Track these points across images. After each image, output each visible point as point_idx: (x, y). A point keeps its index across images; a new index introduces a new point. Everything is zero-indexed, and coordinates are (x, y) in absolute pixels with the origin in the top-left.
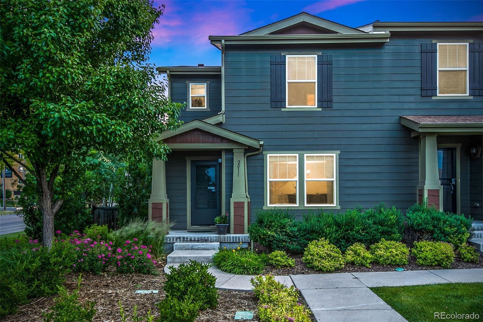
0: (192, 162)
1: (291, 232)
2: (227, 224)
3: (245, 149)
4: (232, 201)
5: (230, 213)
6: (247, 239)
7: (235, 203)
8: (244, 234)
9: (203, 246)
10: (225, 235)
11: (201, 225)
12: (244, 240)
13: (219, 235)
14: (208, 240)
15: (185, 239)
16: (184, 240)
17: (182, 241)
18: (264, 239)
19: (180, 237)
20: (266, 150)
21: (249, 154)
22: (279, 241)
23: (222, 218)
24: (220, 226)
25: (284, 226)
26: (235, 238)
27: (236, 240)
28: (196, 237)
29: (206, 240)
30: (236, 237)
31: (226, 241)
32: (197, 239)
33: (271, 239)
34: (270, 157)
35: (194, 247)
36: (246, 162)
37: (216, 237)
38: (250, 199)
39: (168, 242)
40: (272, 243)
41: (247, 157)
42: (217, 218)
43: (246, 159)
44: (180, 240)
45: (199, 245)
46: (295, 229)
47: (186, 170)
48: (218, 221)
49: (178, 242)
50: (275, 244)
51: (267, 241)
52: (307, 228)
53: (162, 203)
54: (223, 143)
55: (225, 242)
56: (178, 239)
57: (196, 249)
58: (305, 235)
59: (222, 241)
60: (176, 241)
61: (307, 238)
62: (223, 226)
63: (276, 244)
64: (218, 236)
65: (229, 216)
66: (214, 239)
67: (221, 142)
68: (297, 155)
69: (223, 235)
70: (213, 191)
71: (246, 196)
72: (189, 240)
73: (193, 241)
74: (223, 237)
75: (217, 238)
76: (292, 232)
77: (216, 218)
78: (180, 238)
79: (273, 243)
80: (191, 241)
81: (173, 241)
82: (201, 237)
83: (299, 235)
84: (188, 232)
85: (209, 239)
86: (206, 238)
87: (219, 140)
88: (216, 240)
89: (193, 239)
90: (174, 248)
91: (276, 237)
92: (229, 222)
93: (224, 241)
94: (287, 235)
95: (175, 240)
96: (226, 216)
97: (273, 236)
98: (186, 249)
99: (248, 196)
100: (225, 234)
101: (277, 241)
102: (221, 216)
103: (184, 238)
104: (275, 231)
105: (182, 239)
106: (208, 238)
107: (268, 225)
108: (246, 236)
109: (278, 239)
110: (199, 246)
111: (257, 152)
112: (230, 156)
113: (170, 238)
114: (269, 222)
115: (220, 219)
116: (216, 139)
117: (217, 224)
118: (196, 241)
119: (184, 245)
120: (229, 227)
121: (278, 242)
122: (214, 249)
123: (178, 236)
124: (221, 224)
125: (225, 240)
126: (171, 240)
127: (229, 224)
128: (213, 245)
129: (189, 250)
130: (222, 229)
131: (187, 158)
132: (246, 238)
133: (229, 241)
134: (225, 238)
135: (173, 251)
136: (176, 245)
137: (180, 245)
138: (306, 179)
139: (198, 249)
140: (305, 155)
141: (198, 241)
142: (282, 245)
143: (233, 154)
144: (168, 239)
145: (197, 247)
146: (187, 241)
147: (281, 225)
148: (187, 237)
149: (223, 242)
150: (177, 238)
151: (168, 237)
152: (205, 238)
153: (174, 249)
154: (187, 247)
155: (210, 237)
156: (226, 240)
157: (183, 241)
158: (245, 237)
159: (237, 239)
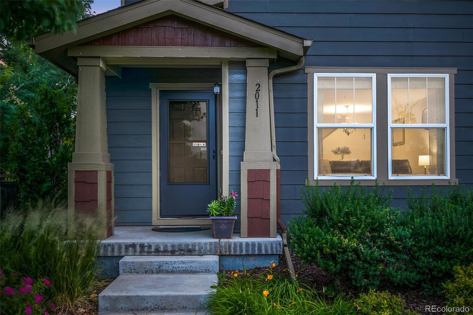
0: (163, 93)
1: (397, 240)
2: (234, 215)
3: (269, 59)
4: (245, 167)
5: (239, 193)
6: (276, 248)
7: (250, 172)
8: (268, 236)
9: (183, 265)
10: (231, 240)
11: (180, 216)
12: (269, 249)
13: (217, 240)
14: (195, 250)
15: (146, 249)
16: (144, 249)
17: (138, 253)
18: (333, 257)
19: (134, 244)
20: (312, 65)
21: (277, 71)
22: (369, 263)
23: (223, 204)
24: (220, 221)
25: (381, 225)
26: (250, 247)
27: (253, 249)
28: (169, 245)
29: (189, 251)
30: (253, 244)
31: (232, 253)
32: (170, 249)
33: (351, 256)
34: (319, 78)
35: (164, 268)
36: (271, 88)
37: (211, 244)
38: (281, 163)
39: (109, 254)
40: (351, 267)
41: (273, 78)
42: (214, 205)
43: (271, 81)
44: (135, 251)
45: (175, 262)
46: (408, 232)
47: (151, 109)
48: (215, 209)
49: (130, 254)
50: (359, 268)
51: (339, 260)
52: (437, 231)
53: (97, 171)
54: (225, 46)
55: (230, 255)
56: (131, 249)
57: (167, 272)
58: (430, 247)
59: (223, 253)
60: (126, 252)
61: (436, 255)
62: (225, 221)
63: (363, 268)
64: (216, 242)
65: (239, 199)
66: (206, 247)
67: (222, 45)
68: (374, 76)
69: (226, 240)
70: (202, 149)
71: (274, 159)
72: (153, 250)
73: (162, 252)
74: (226, 243)
75: (213, 246)
76: (400, 239)
77: (210, 203)
78: (134, 246)
79: (355, 265)
80: (158, 252)
81: (120, 252)
82: (180, 245)
83: (415, 246)
84: (153, 230)
85: (197, 248)
86: (190, 247)
87: (217, 40)
88: (211, 249)
89: (162, 249)
90: (121, 268)
91: (363, 253)
92: (238, 213)
93: (228, 253)
94: (390, 246)
95: (123, 250)
96: (231, 200)
97: (356, 251)
98: (146, 272)
99: (277, 158)
100: (230, 238)
101: (365, 261)
102: (221, 198)
103: (142, 246)
104: (359, 238)
105: (138, 248)
106: (194, 245)
107: (340, 222)
108: (274, 241)
109: (368, 258)
110: (175, 266)
111: (294, 68)
112: (239, 76)
113: (112, 246)
114: (342, 214)
115: (220, 206)
116: (209, 37)
117: (213, 215)
118: (168, 252)
119: (141, 264)
120: (238, 223)
121: (366, 265)
122: (207, 271)
123: (129, 241)
124: (221, 215)
125: (230, 251)
126: (116, 250)
127: (239, 215)
128: (204, 262)
129: (153, 273)
130: (223, 227)
131: (151, 85)
132: (274, 246)
133: (238, 253)
134: (230, 247)
135: (118, 275)
136: (125, 263)
137: (133, 263)
138: (390, 125)
139: (173, 272)
140: (389, 76)
141: (173, 253)
142: (375, 271)
143: (245, 73)
144: (110, 249)
145: (171, 268)
146: (149, 253)
147: (373, 224)
148: (148, 243)
149: (225, 255)
150: (127, 247)
151: (109, 245)
152: (187, 245)
153: (121, 271)
154: (148, 267)
155: (199, 244)
156: (232, 250)
157: (141, 252)
158: (272, 244)
159: (256, 249)
